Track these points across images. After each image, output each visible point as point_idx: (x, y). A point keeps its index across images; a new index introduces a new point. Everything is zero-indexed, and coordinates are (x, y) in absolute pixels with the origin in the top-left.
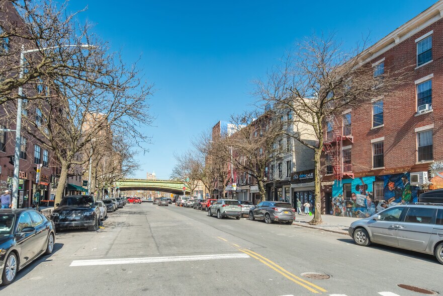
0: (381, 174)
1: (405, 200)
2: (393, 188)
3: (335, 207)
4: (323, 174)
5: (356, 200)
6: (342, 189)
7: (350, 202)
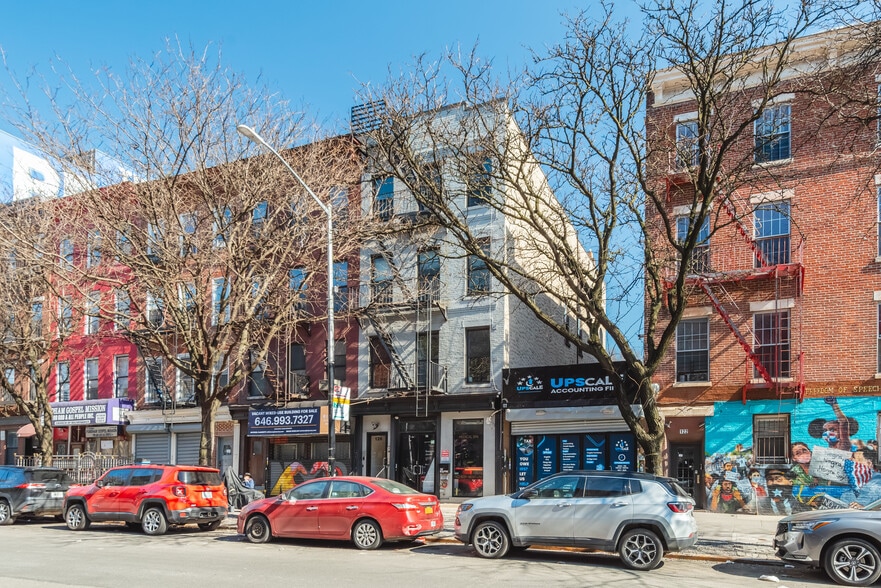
3: (716, 486)
4: (659, 382)
5: (808, 464)
6: (749, 431)
7: (786, 470)
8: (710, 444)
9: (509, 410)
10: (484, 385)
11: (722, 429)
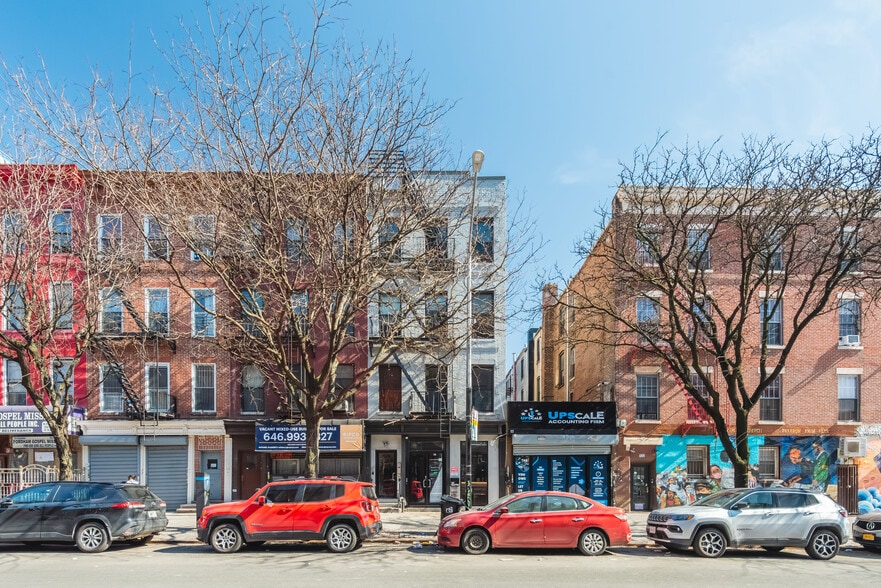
0: (776, 433)
1: (818, 480)
2: (798, 461)
3: (664, 494)
4: (626, 419)
5: (720, 480)
6: (684, 457)
7: (707, 484)
8: (660, 466)
9: (515, 435)
10: (489, 414)
11: (667, 455)
